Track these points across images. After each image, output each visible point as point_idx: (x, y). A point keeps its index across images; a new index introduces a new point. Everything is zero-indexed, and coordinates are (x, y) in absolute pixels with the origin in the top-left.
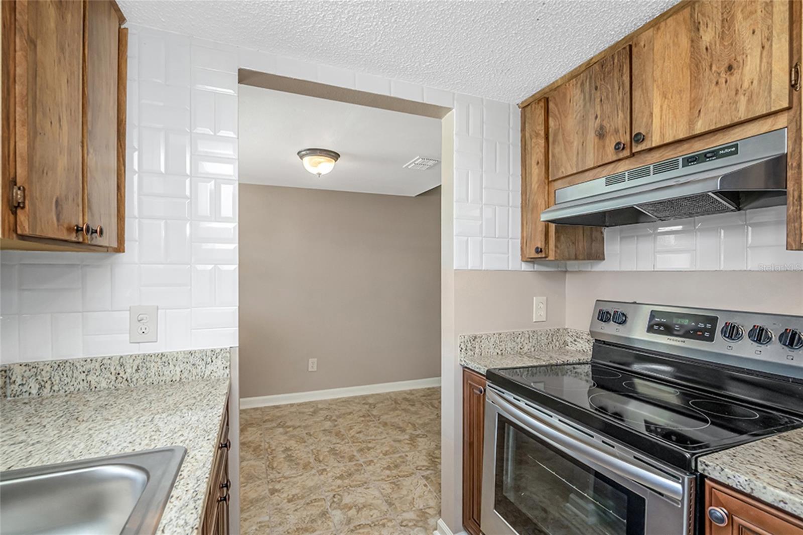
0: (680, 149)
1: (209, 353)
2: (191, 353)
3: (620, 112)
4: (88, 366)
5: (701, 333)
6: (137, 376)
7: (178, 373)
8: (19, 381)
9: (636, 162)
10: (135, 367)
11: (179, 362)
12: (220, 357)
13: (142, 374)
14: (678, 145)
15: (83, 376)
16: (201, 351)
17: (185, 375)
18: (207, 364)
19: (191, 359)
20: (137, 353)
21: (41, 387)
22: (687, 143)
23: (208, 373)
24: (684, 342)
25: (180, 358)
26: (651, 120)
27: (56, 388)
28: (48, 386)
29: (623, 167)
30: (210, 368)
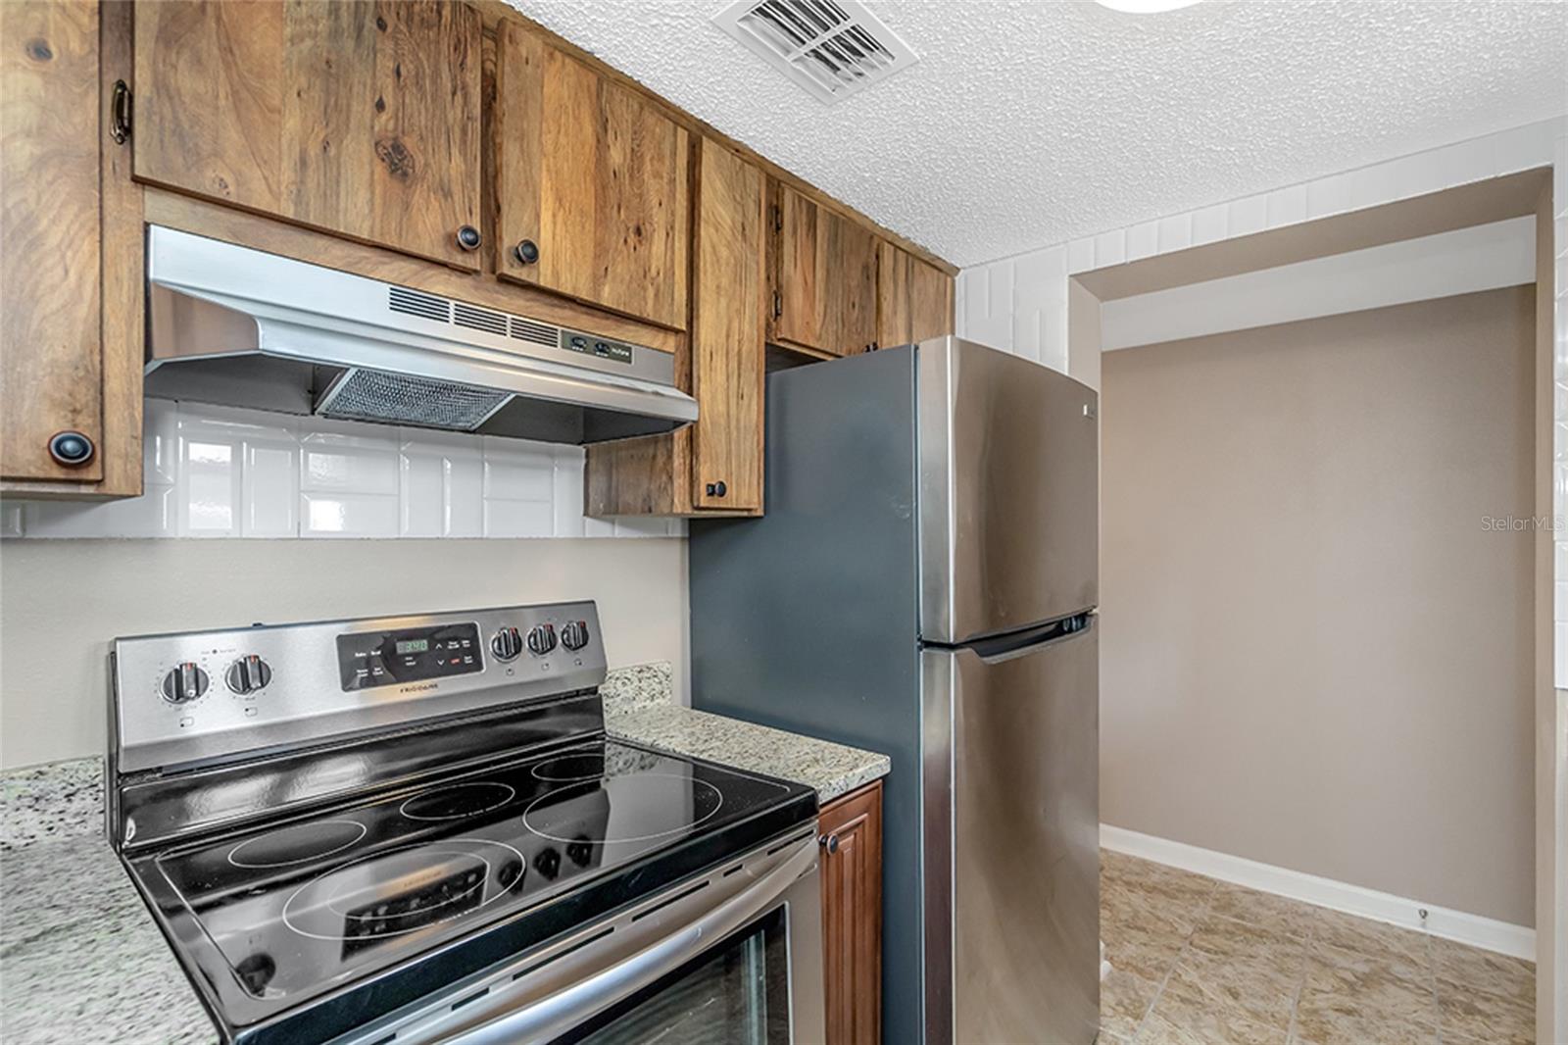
0: (558, 312)
3: (455, 151)
5: (457, 661)
9: (476, 288)
14: (556, 302)
22: (571, 309)
24: (436, 686)
26: (536, 228)
29: (440, 285)
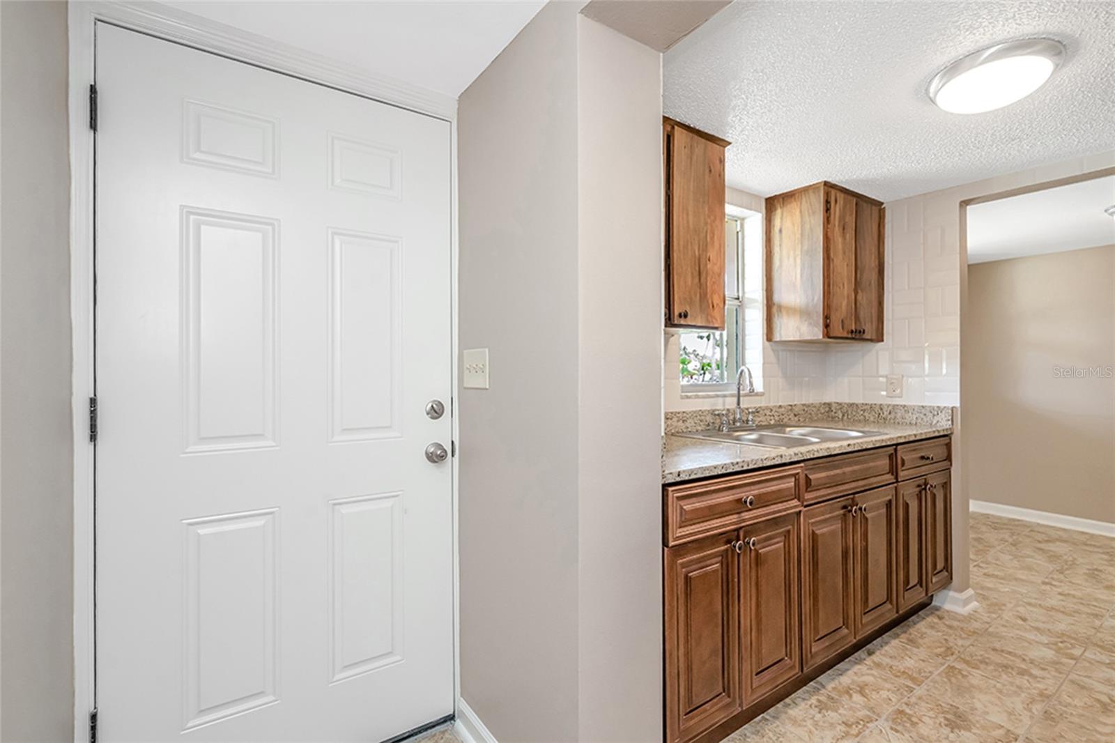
1: (935, 408)
2: (923, 407)
4: (865, 407)
6: (889, 417)
7: (915, 418)
8: (834, 411)
10: (888, 411)
11: (915, 412)
12: (944, 412)
13: (892, 416)
15: (862, 412)
16: (930, 407)
17: (919, 420)
18: (934, 415)
19: (923, 411)
20: (890, 403)
21: (843, 415)
23: (935, 422)
25: (916, 409)
27: (849, 417)
28: (846, 415)
30: (936, 418)
